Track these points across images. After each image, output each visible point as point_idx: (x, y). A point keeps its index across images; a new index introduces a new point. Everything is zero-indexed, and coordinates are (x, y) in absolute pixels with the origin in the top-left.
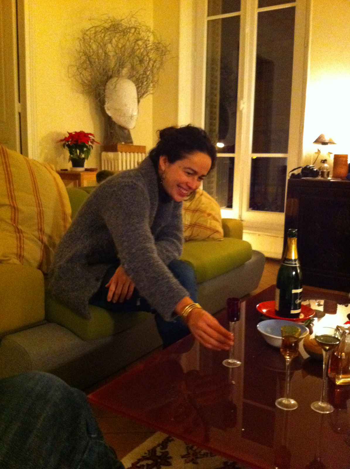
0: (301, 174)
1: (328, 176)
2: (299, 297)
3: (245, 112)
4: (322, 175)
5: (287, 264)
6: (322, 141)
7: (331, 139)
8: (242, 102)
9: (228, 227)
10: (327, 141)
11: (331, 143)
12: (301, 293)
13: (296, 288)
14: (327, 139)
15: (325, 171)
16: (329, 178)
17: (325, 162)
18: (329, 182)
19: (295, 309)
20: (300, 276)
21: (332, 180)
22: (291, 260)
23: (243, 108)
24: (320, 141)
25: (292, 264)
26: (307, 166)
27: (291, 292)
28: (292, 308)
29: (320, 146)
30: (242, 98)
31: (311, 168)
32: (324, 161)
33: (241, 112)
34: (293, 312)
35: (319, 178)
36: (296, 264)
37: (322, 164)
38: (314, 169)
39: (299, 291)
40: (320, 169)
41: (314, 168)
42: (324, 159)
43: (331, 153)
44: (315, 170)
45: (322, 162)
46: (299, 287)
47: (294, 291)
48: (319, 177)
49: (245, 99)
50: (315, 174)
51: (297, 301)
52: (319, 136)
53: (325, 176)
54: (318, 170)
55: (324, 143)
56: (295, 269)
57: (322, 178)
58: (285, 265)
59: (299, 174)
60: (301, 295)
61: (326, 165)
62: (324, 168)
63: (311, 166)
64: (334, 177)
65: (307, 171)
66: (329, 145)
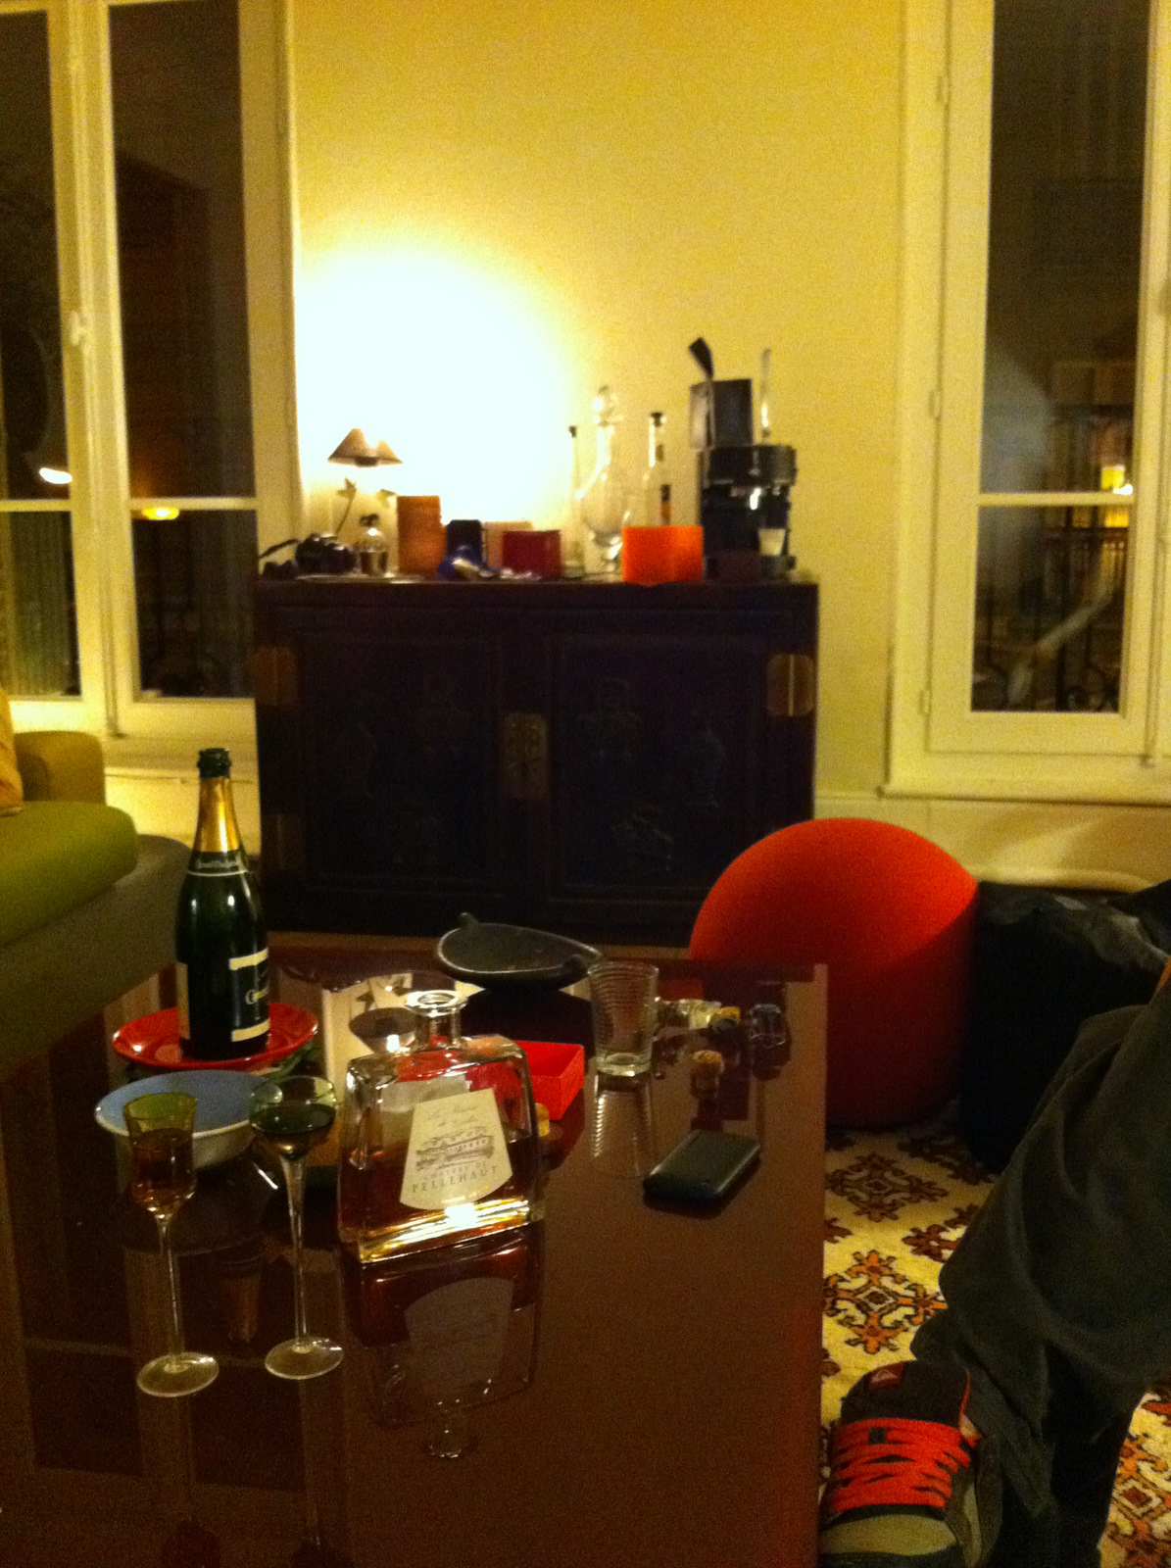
0: (294, 563)
1: (383, 565)
2: (257, 980)
3: (89, 351)
4: (366, 566)
5: (204, 870)
6: (357, 452)
7: (383, 446)
8: (75, 318)
9: (44, 765)
10: (373, 454)
11: (388, 459)
12: (262, 965)
13: (246, 951)
14: (371, 445)
15: (371, 551)
16: (389, 575)
17: (373, 522)
18: (386, 587)
19: (248, 1023)
20: (254, 910)
21: (396, 579)
22: (218, 856)
23: (82, 338)
24: (350, 452)
25: (224, 870)
26: (313, 536)
27: (226, 965)
28: (238, 1023)
29: (351, 471)
30: (76, 305)
31: (327, 544)
32: (371, 520)
33: (77, 351)
34: (240, 1035)
35: (356, 575)
36: (235, 868)
37: (365, 528)
38: (337, 545)
39: (256, 959)
40: (356, 546)
41: (337, 542)
42: (369, 512)
43: (390, 494)
44: (341, 548)
45: (366, 521)
46: (255, 948)
47: (236, 964)
48: (355, 572)
49: (88, 308)
50: (343, 561)
51: (251, 997)
52: (347, 437)
53: (375, 566)
54: (351, 549)
55: (365, 461)
56: (233, 885)
57: (364, 576)
58: (198, 877)
59: (288, 563)
60: (263, 975)
61: (373, 532)
62: (368, 541)
63: (327, 535)
64: (405, 569)
65: (314, 553)
66: (380, 469)
